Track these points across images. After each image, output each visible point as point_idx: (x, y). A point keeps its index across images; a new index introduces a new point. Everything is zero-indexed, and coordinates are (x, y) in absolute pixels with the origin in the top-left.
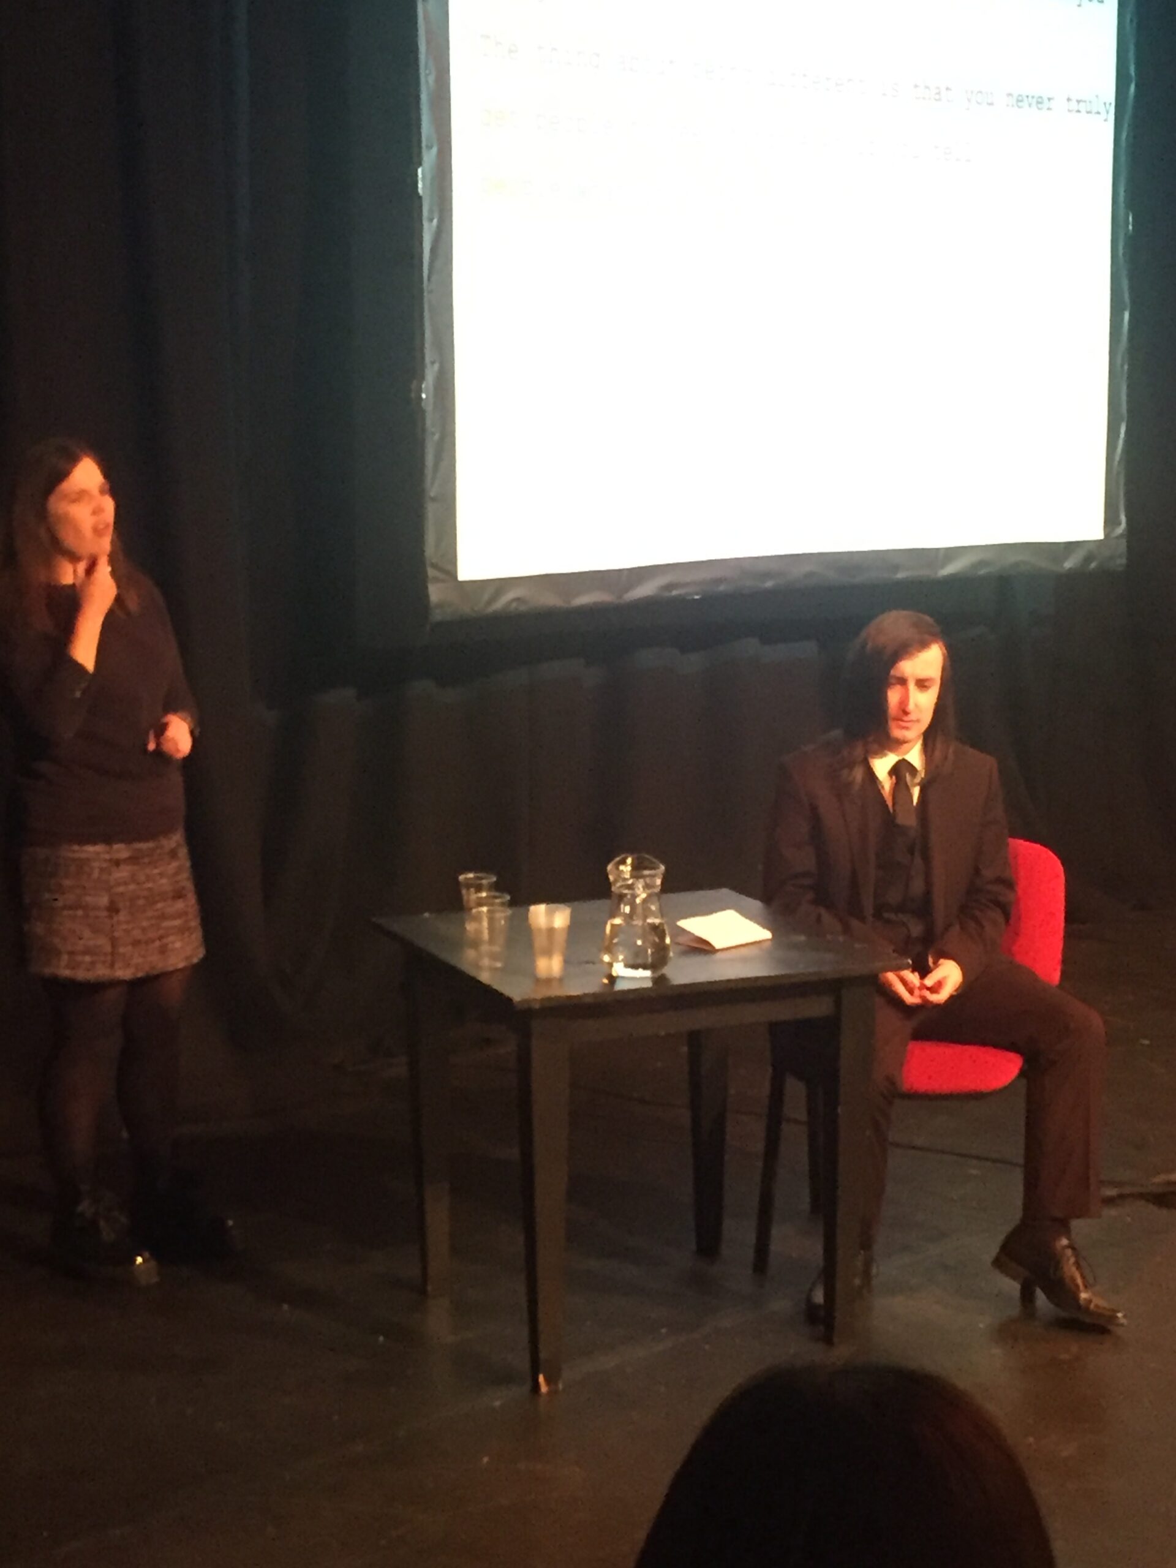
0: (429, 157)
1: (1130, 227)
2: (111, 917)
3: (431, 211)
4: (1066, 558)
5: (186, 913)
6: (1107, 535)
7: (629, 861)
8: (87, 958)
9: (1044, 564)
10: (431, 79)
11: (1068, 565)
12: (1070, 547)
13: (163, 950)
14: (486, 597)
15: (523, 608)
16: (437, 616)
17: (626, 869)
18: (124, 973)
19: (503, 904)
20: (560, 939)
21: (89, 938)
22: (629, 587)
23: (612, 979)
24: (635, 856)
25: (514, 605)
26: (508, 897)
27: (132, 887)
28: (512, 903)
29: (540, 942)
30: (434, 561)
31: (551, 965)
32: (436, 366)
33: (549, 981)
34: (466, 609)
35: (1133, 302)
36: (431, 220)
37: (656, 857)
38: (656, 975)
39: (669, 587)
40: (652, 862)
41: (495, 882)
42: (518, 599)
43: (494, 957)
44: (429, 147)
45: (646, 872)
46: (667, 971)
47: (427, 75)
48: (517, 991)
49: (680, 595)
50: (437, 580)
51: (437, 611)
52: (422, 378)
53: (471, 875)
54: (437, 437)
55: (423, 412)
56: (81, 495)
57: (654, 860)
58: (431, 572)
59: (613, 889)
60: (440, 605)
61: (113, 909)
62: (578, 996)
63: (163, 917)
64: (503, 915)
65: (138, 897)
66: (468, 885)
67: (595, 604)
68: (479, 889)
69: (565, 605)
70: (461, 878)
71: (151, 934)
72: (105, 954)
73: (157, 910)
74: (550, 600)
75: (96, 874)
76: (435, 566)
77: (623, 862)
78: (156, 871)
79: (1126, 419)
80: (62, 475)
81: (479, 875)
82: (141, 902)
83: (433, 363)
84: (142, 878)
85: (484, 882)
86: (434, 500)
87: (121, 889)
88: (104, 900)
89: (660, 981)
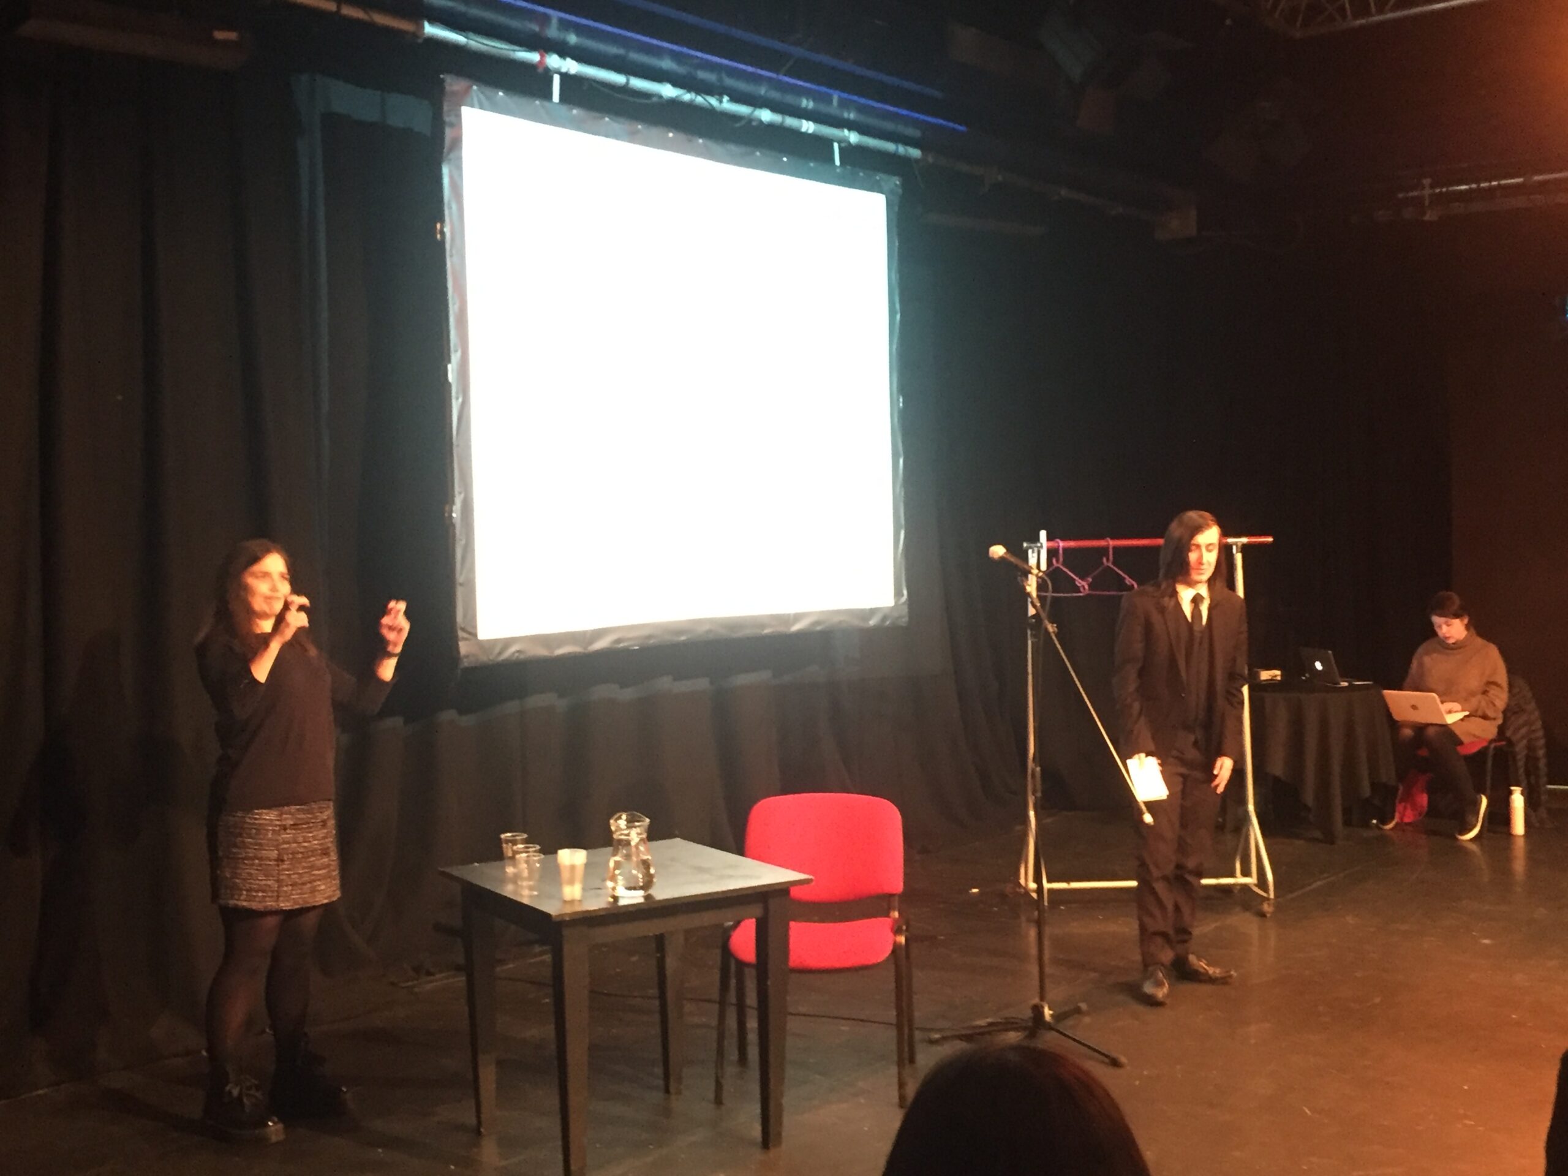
0: (455, 357)
1: (901, 405)
2: (278, 865)
3: (457, 393)
4: (870, 619)
5: (328, 866)
6: (896, 603)
7: (624, 817)
8: (260, 894)
9: (856, 622)
10: (456, 307)
11: (872, 623)
12: (873, 612)
13: (313, 891)
14: (497, 650)
15: (522, 657)
16: (466, 663)
17: (622, 823)
18: (285, 905)
19: (535, 851)
20: (579, 873)
21: (262, 881)
22: (591, 643)
23: (616, 898)
24: (629, 813)
25: (517, 655)
26: (538, 847)
27: (295, 845)
28: (543, 851)
29: (565, 875)
30: (463, 626)
31: (573, 892)
32: (462, 496)
33: (572, 902)
34: (483, 658)
35: (904, 453)
36: (457, 398)
37: (643, 814)
38: (647, 894)
39: (618, 641)
40: (641, 817)
41: (526, 838)
42: (518, 651)
43: (531, 888)
44: (456, 351)
45: (637, 824)
46: (652, 892)
47: (454, 304)
48: (552, 908)
49: (625, 646)
50: (466, 639)
51: (465, 660)
52: (453, 503)
53: (509, 834)
54: (463, 542)
55: (453, 526)
56: (266, 575)
57: (642, 816)
58: (461, 634)
59: (615, 836)
60: (467, 657)
61: (280, 860)
62: (595, 911)
63: (313, 867)
64: (537, 858)
65: (298, 853)
66: (507, 841)
67: (570, 653)
68: (514, 843)
69: (551, 655)
70: (503, 836)
71: (306, 878)
72: (273, 891)
73: (310, 862)
74: (542, 652)
75: (270, 835)
76: (463, 629)
77: (620, 818)
78: (310, 835)
79: (904, 527)
80: (256, 559)
81: (514, 834)
82: (300, 856)
83: (460, 493)
84: (300, 839)
85: (518, 838)
86: (461, 585)
87: (285, 846)
88: (274, 854)
89: (648, 897)
